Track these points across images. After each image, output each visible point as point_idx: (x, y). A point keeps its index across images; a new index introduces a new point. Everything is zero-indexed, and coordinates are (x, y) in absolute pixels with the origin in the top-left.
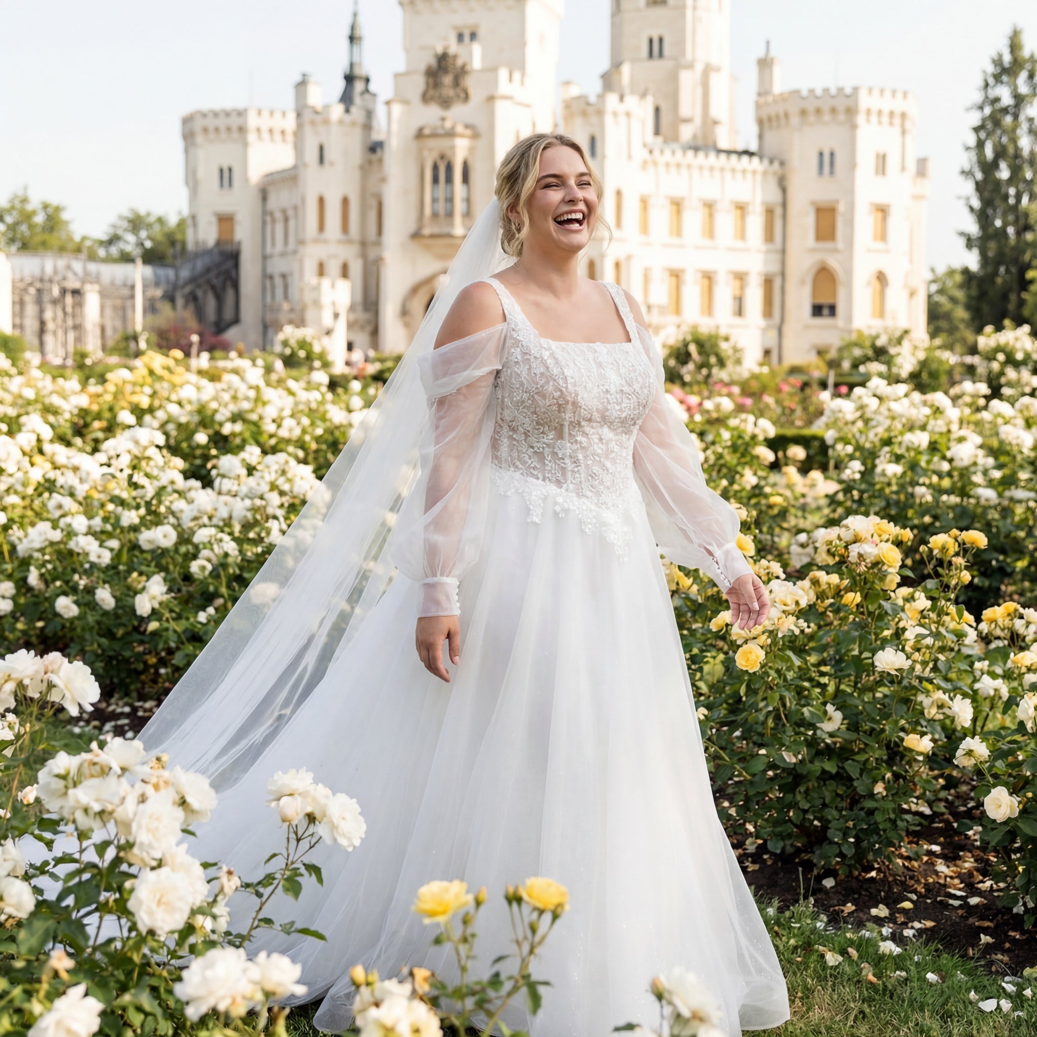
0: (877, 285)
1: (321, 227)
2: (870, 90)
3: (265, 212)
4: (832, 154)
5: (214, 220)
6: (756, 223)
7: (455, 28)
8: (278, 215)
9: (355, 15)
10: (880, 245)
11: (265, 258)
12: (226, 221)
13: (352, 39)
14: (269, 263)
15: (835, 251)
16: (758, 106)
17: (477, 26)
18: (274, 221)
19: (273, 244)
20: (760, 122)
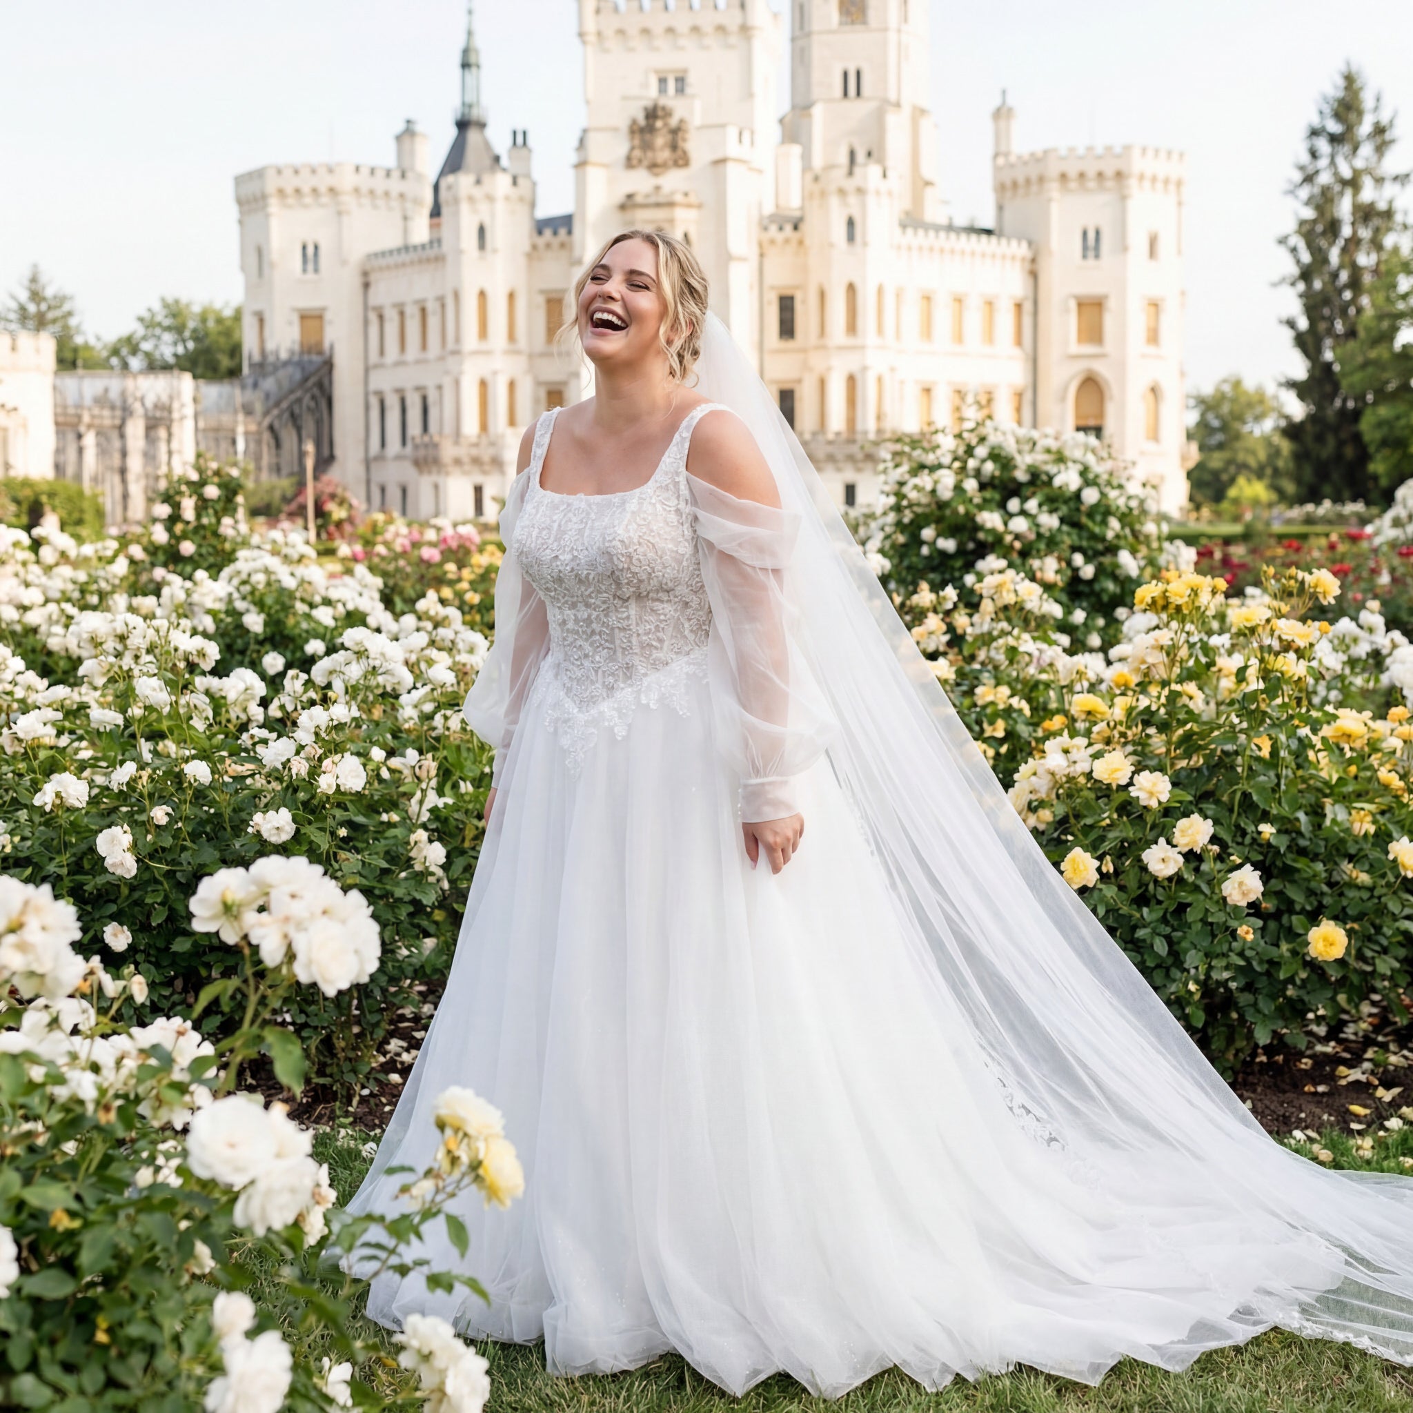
0: (1150, 397)
1: (483, 332)
2: (1144, 150)
3: (367, 306)
4: (1098, 233)
5: (295, 318)
6: (1005, 321)
7: (656, 72)
8: (389, 312)
9: (470, 33)
10: (1152, 350)
11: (368, 370)
12: (311, 319)
13: (465, 65)
14: (375, 375)
15: (1104, 355)
16: (997, 169)
17: (685, 71)
18: (382, 321)
19: (382, 352)
20: (1001, 188)
